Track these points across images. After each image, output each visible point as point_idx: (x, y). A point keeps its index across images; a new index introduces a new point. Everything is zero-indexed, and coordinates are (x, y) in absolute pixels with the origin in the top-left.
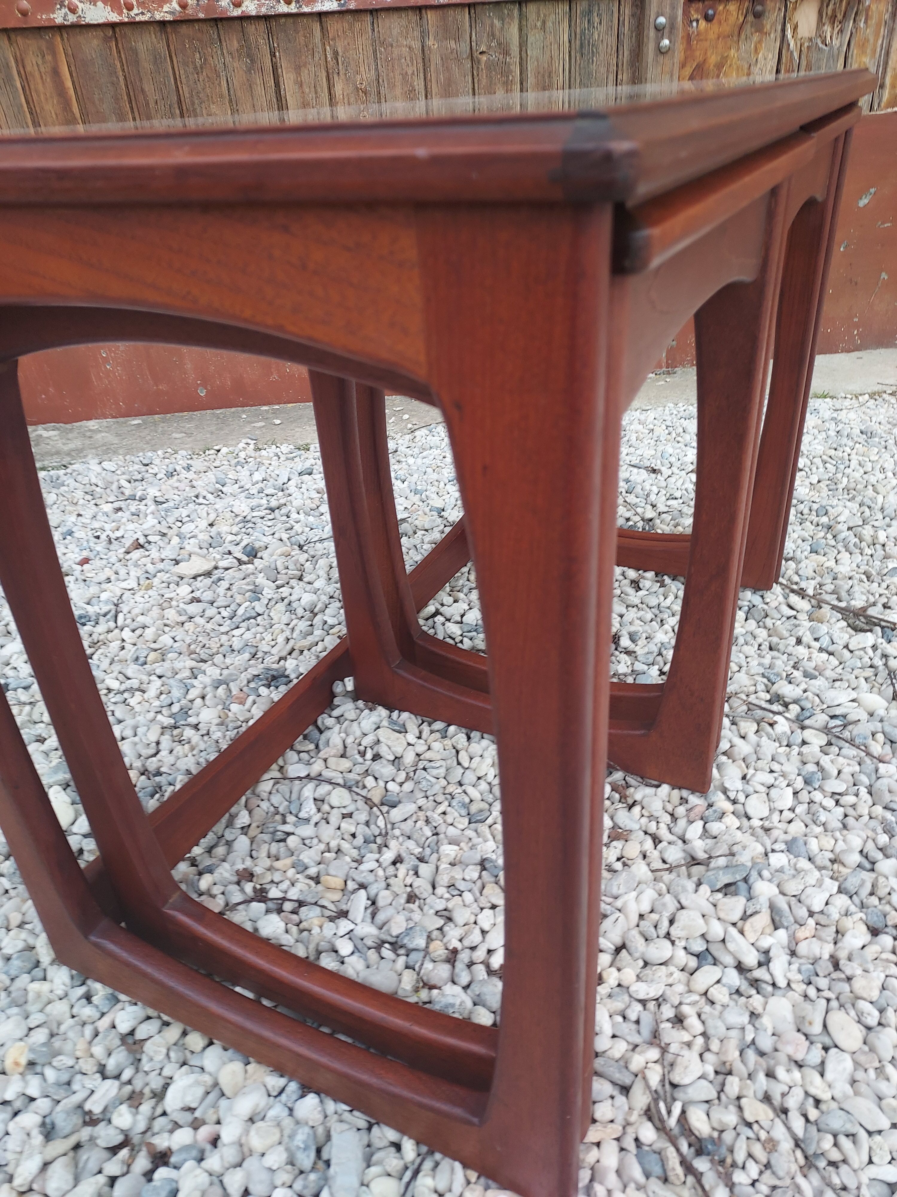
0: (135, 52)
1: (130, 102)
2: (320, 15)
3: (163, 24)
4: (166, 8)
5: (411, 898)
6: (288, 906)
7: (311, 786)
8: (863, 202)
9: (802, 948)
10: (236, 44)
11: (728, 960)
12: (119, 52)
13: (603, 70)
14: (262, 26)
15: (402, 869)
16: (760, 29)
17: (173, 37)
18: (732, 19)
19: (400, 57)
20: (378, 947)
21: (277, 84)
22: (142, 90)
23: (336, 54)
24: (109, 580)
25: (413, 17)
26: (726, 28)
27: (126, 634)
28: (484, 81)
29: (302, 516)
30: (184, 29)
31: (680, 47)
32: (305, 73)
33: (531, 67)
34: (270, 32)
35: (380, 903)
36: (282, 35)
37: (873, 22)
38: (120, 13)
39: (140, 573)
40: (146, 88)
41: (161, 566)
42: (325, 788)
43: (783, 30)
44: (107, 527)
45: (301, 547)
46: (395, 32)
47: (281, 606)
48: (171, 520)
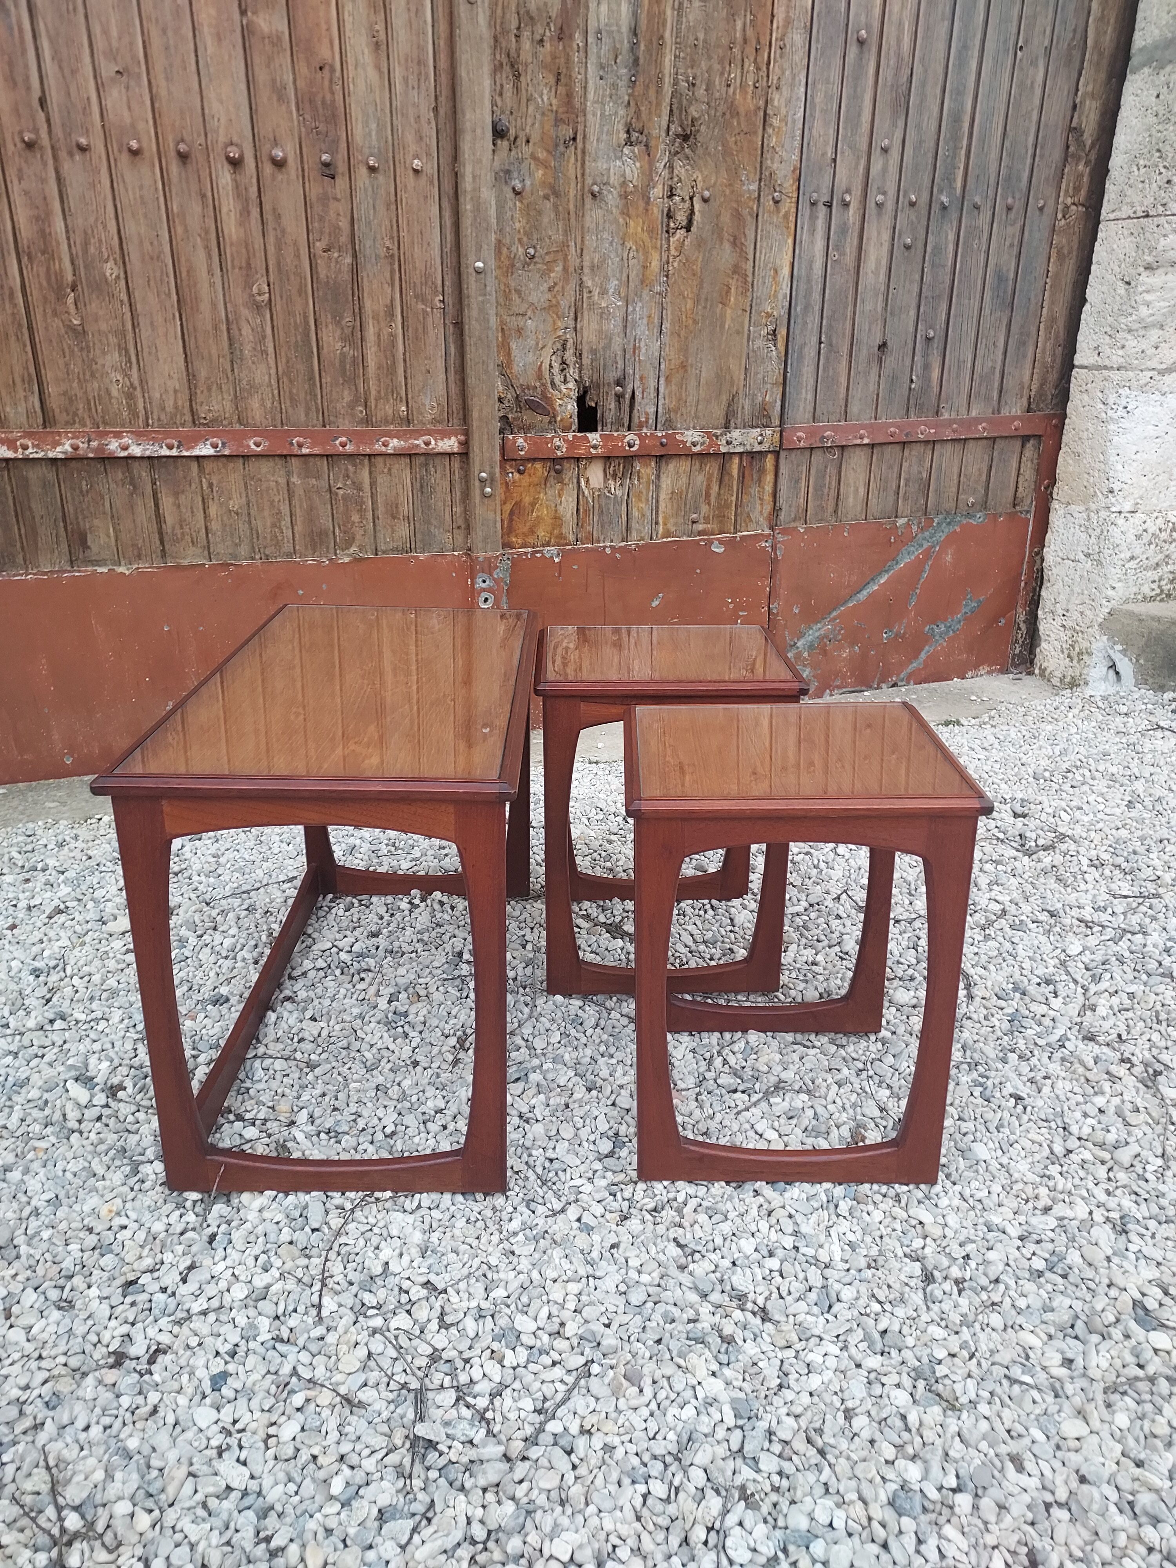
0: (26, 480)
1: (17, 516)
2: (198, 458)
3: (54, 460)
4: (59, 449)
5: (335, 1109)
6: (258, 1122)
7: (258, 1061)
8: (655, 604)
9: (552, 1102)
10: (120, 475)
11: (514, 1112)
12: (10, 479)
13: (440, 504)
14: (146, 463)
15: (327, 1098)
16: (561, 481)
17: (62, 470)
18: (539, 473)
19: (268, 489)
20: (318, 1135)
21: (157, 505)
22: (30, 508)
23: (211, 485)
24: (41, 941)
25: (280, 462)
26: (535, 480)
27: (76, 981)
28: (341, 509)
29: (203, 878)
30: (73, 464)
31: (500, 491)
32: (182, 498)
33: (380, 500)
34: (152, 466)
35: (316, 1115)
36: (163, 470)
37: (644, 480)
38: (16, 451)
39: (69, 933)
40: (33, 506)
41: (89, 926)
42: (268, 1062)
43: (578, 482)
44: (21, 896)
45: (208, 904)
46: (264, 470)
47: (207, 950)
48: (84, 887)
